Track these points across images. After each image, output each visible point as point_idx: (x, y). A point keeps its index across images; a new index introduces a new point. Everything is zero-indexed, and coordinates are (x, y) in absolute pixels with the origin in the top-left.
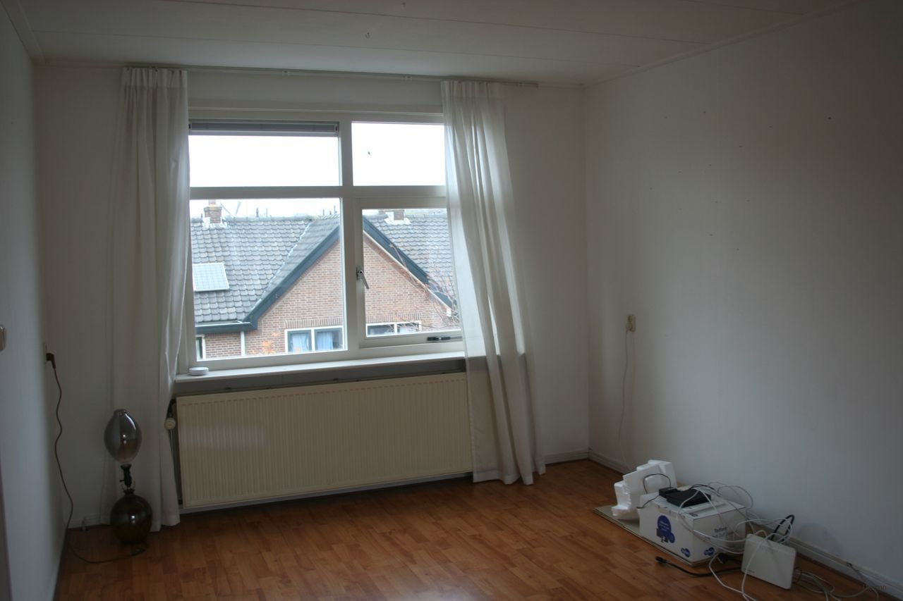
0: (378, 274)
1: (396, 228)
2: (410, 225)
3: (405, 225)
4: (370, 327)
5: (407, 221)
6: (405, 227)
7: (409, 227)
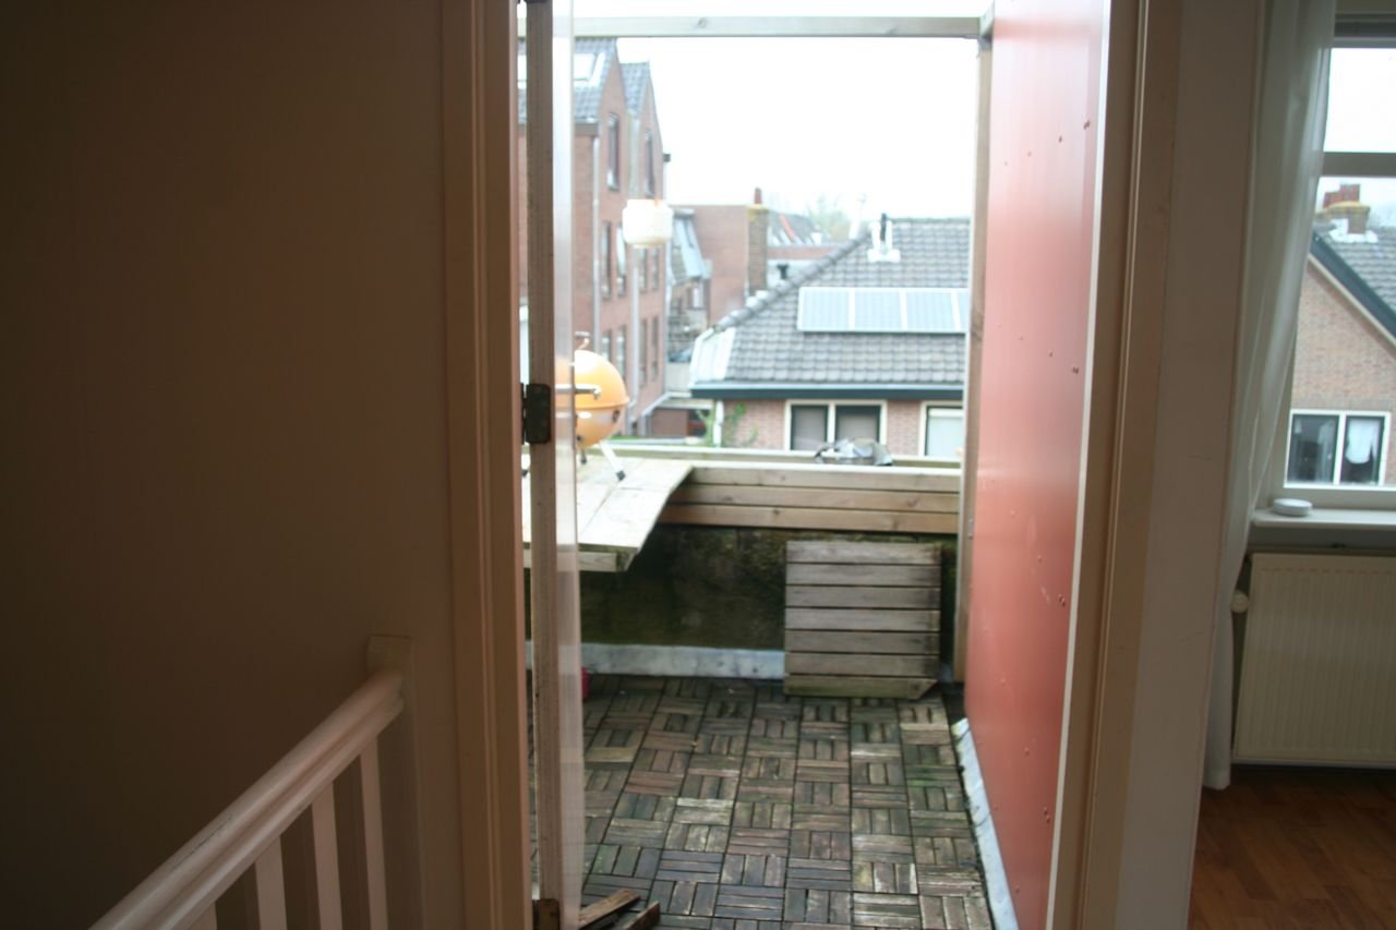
0: (1322, 326)
1: (1351, 247)
2: (1377, 244)
3: (1366, 243)
4: (1295, 416)
5: (1371, 237)
6: (1367, 247)
7: (1376, 248)
